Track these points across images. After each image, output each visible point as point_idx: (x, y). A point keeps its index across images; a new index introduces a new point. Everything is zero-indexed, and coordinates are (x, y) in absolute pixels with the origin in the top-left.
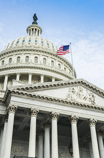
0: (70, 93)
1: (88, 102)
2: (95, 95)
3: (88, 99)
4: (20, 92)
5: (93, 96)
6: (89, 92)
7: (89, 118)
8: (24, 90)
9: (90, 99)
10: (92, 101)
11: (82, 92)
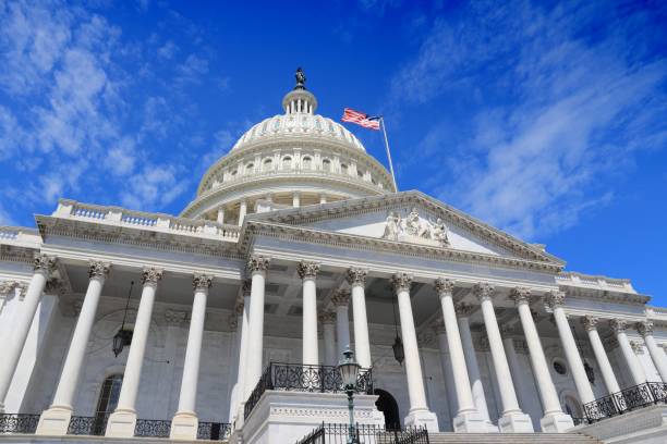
0: (389, 224)
5: (442, 229)
7: (436, 277)
8: (283, 221)
9: (437, 235)
10: (440, 241)
11: (416, 219)
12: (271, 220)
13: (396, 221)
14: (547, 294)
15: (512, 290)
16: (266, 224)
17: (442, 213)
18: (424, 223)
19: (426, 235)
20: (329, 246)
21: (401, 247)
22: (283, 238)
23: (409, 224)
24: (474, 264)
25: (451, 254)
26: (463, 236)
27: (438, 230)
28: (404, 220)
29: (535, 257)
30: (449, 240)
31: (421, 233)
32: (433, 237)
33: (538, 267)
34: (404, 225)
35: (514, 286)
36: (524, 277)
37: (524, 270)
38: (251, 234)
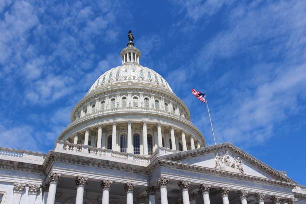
0: (217, 160)
1: (236, 171)
4: (170, 162)
7: (239, 189)
8: (172, 159)
9: (238, 167)
10: (240, 170)
11: (228, 158)
12: (168, 159)
13: (220, 158)
14: (289, 199)
15: (273, 197)
16: (166, 161)
17: (240, 154)
18: (232, 160)
19: (233, 166)
20: (193, 172)
21: (224, 173)
22: (173, 168)
23: (226, 160)
24: (255, 183)
25: (246, 177)
26: (249, 167)
27: (239, 163)
28: (224, 158)
29: (283, 179)
30: (244, 169)
31: (231, 165)
32: (236, 167)
33: (285, 185)
34: (223, 161)
35: (274, 195)
36: (278, 190)
37: (279, 186)
38: (158, 165)
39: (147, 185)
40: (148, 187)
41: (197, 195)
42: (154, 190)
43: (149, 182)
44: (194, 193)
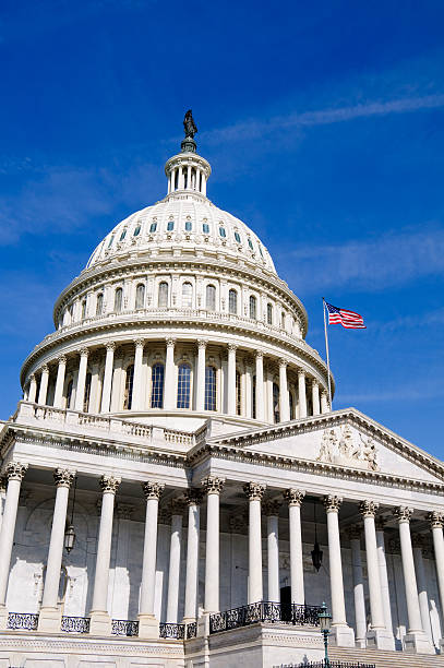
0: (325, 443)
2: (377, 444)
3: (362, 456)
5: (373, 448)
6: (365, 438)
7: (362, 498)
8: (234, 442)
9: (367, 455)
10: (370, 461)
11: (348, 437)
13: (331, 439)
16: (222, 446)
18: (356, 442)
19: (357, 454)
21: (335, 469)
23: (342, 443)
25: (378, 477)
27: (368, 449)
28: (339, 438)
30: (377, 461)
31: (352, 451)
38: (207, 453)
39: (186, 486)
40: (188, 490)
41: (281, 505)
42: (198, 494)
43: (190, 479)
44: (276, 501)
